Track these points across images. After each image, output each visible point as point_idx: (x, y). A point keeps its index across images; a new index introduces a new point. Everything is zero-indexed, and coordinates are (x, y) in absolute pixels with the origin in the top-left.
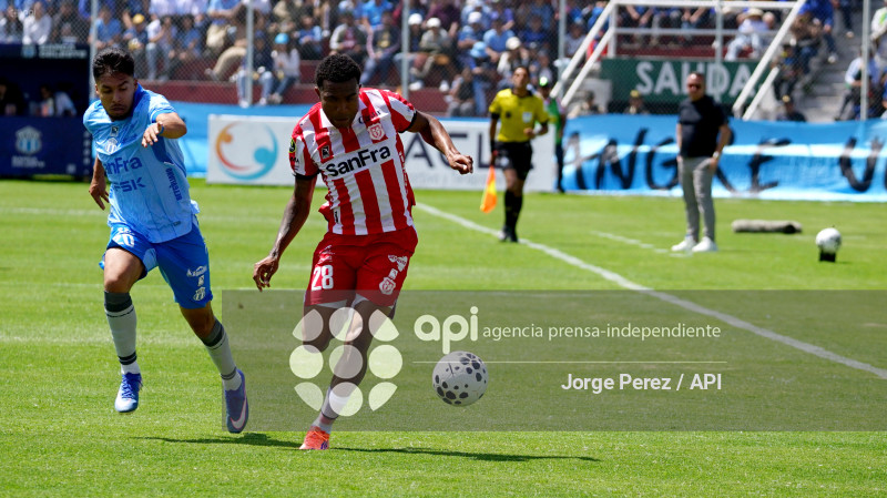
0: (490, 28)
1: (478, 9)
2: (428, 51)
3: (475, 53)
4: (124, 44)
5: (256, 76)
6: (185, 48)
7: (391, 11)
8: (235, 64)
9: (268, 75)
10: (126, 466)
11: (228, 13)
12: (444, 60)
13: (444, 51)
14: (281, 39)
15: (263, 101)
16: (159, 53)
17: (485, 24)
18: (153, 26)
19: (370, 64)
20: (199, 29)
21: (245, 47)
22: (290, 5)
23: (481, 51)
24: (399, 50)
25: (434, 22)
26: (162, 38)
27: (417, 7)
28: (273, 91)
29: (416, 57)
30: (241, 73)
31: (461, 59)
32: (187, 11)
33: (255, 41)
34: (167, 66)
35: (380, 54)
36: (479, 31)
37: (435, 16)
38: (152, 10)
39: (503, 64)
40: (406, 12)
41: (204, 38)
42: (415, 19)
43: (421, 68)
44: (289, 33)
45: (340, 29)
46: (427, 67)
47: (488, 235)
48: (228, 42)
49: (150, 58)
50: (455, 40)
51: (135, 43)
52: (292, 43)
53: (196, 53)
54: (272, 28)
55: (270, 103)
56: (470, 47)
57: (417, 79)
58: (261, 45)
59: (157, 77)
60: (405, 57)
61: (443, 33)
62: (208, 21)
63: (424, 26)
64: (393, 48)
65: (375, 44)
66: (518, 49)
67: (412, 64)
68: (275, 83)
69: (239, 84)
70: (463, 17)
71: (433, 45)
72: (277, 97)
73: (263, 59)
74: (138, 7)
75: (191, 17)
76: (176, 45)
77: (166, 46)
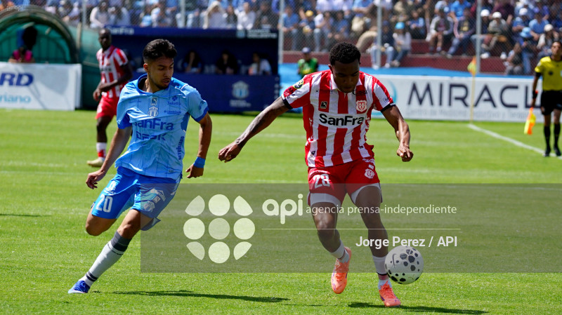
0: (533, 19)
1: (526, 6)
2: (493, 33)
3: (523, 34)
4: (300, 29)
5: (382, 49)
6: (338, 32)
7: (469, 8)
8: (370, 42)
9: (390, 49)
10: (301, 295)
11: (365, 9)
12: (503, 39)
13: (503, 33)
14: (399, 26)
15: (387, 65)
16: (322, 35)
17: (530, 16)
18: (319, 18)
19: (456, 42)
20: (347, 20)
21: (376, 31)
22: (405, 4)
23: (527, 33)
24: (474, 33)
25: (497, 15)
26: (324, 25)
27: (487, 5)
28: (394, 59)
29: (485, 37)
30: (374, 47)
31: (515, 38)
32: (339, 8)
33: (383, 27)
34: (327, 43)
35: (462, 35)
36: (526, 20)
37: (498, 11)
38: (318, 8)
39: (542, 40)
40: (479, 8)
41: (350, 25)
42: (485, 13)
43: (488, 44)
44: (404, 22)
45: (436, 19)
46: (493, 43)
47: (532, 151)
48: (366, 28)
49: (316, 38)
50: (510, 26)
51: (307, 29)
52: (406, 29)
53: (345, 35)
54: (393, 19)
55: (392, 66)
56: (521, 31)
57: (486, 51)
58: (386, 30)
59: (321, 50)
60: (478, 37)
61: (503, 22)
62: (353, 15)
63: (490, 17)
64: (472, 31)
65: (459, 29)
66: (551, 31)
67: (483, 41)
68: (395, 54)
69: (372, 55)
70: (516, 11)
71: (496, 29)
72: (396, 63)
73: (388, 38)
74: (309, 6)
75: (342, 12)
76: (333, 30)
77: (326, 30)
